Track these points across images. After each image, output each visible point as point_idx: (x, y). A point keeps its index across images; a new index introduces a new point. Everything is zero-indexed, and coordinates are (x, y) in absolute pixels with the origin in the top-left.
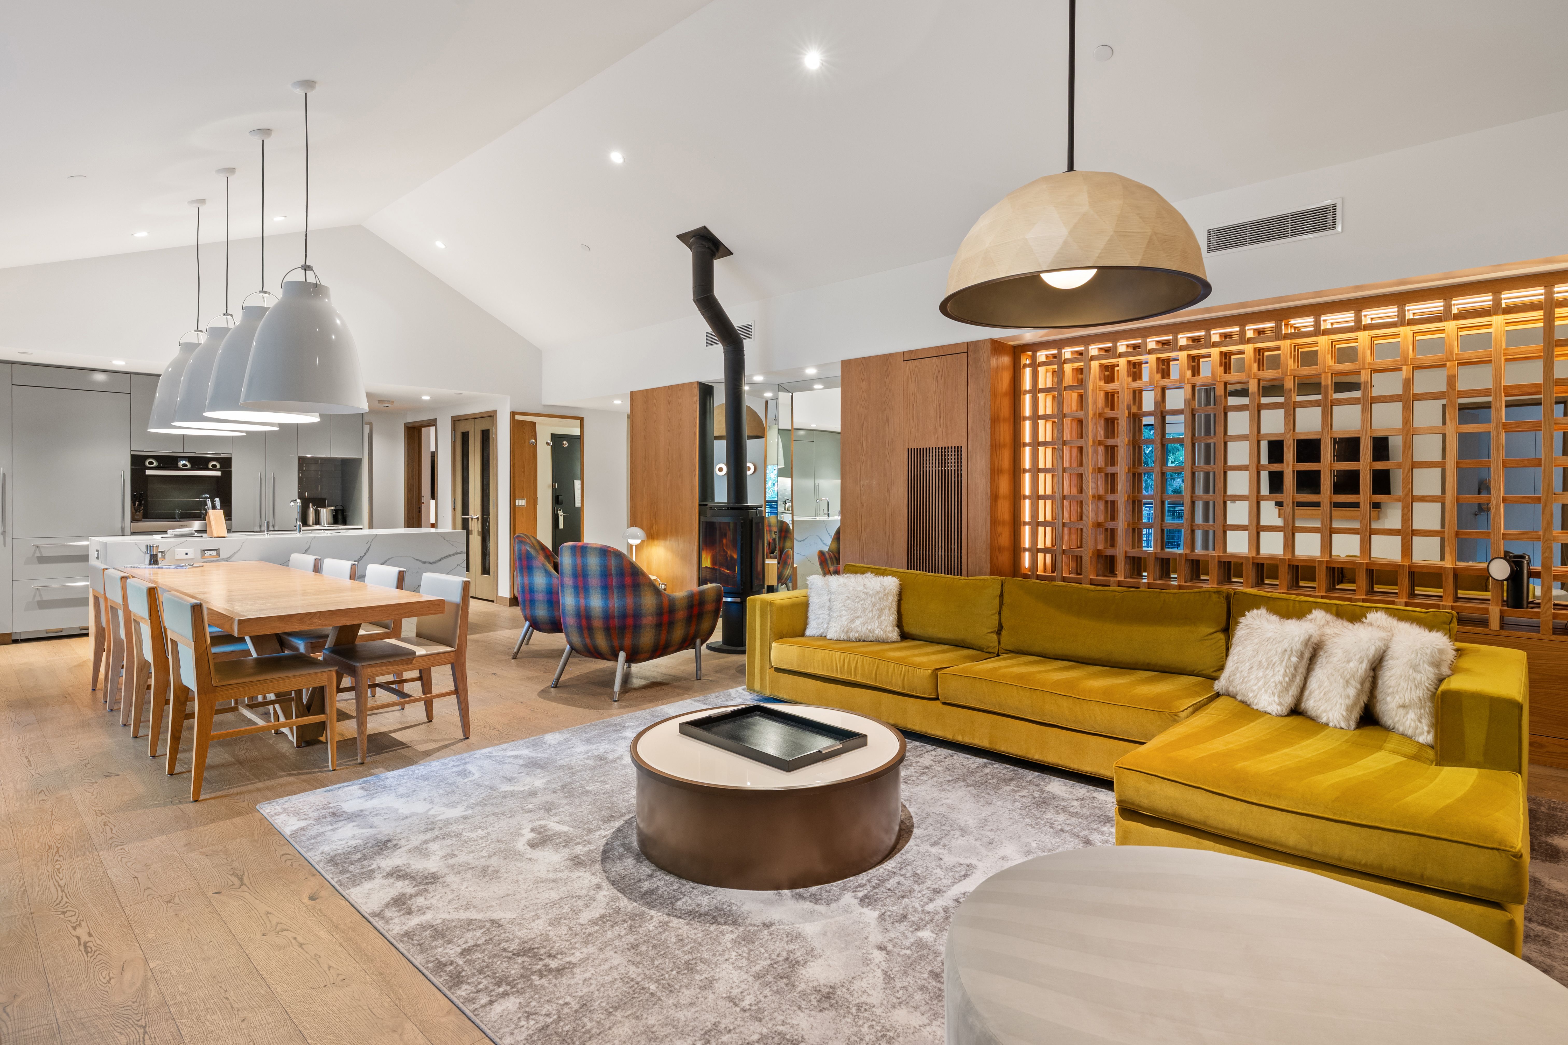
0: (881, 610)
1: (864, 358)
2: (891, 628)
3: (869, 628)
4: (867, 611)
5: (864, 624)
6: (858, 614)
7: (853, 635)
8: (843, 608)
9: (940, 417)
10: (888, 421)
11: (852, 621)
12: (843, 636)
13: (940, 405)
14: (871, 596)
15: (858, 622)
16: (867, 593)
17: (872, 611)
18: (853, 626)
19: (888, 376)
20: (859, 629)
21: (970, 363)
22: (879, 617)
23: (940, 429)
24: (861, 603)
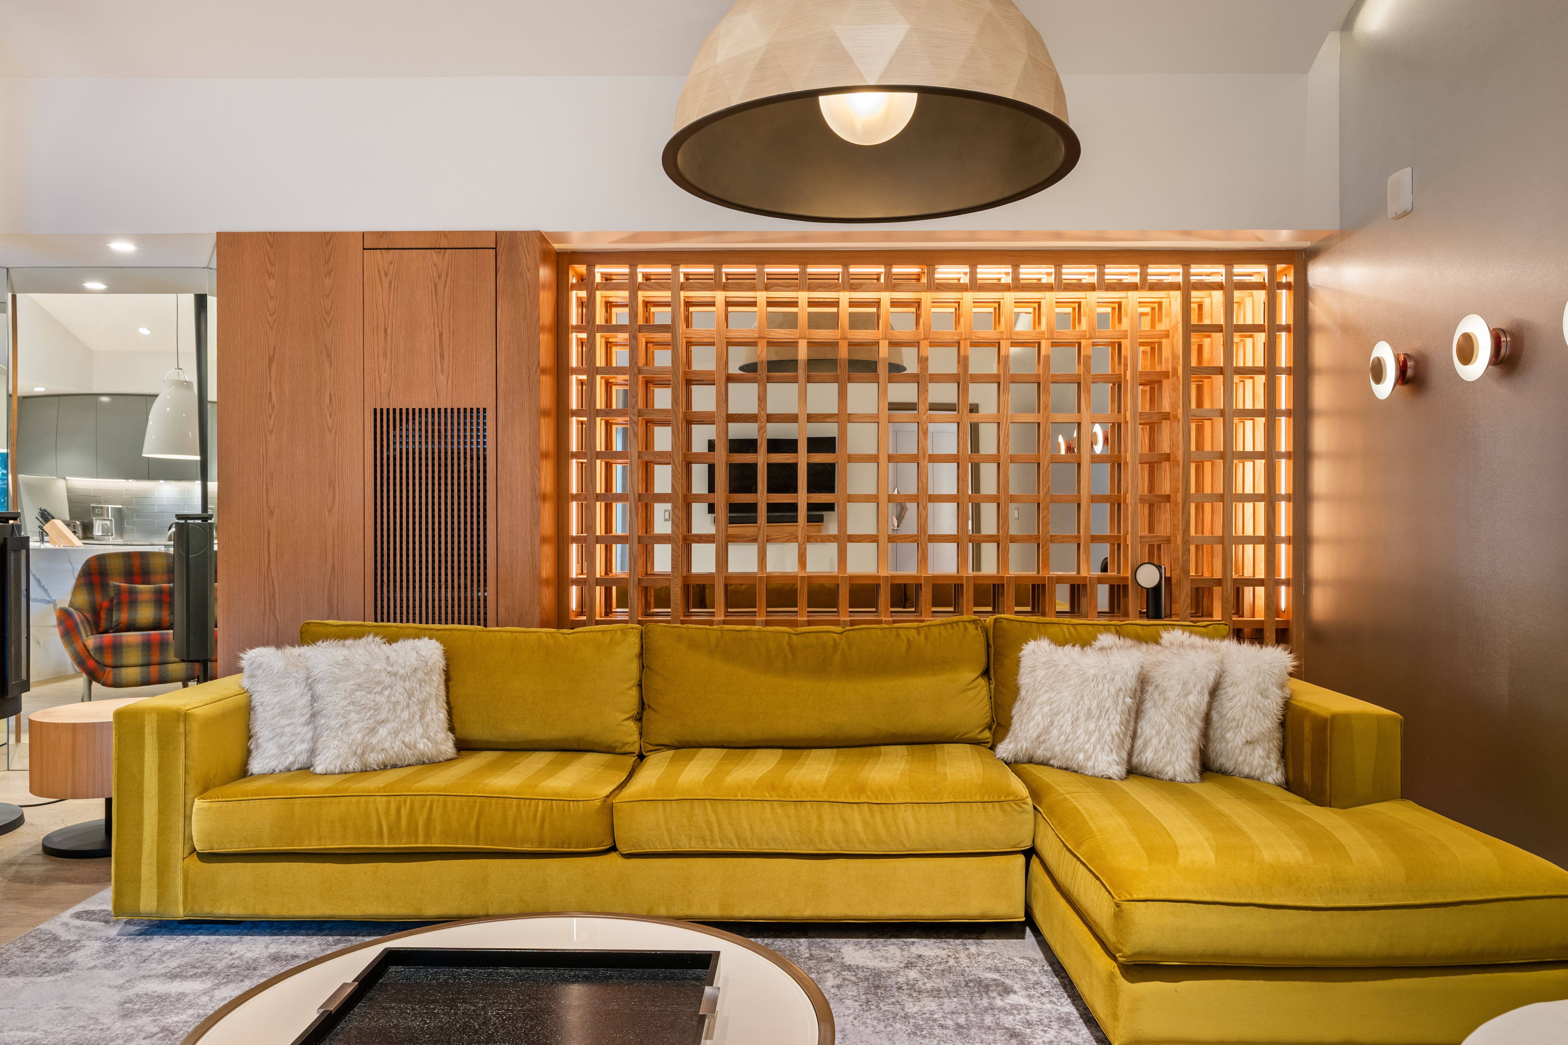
0: (424, 703)
1: (273, 234)
2: (443, 735)
3: (407, 740)
4: (399, 708)
5: (396, 733)
6: (383, 715)
7: (373, 759)
8: (351, 707)
9: (442, 356)
10: (329, 356)
11: (372, 731)
12: (354, 764)
13: (441, 335)
14: (404, 678)
15: (383, 731)
16: (395, 674)
17: (408, 706)
18: (374, 741)
19: (329, 273)
20: (387, 745)
21: (501, 268)
22: (422, 717)
23: (442, 378)
24: (387, 693)
